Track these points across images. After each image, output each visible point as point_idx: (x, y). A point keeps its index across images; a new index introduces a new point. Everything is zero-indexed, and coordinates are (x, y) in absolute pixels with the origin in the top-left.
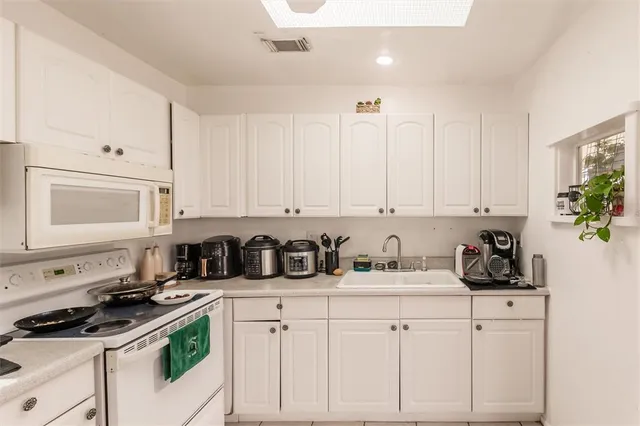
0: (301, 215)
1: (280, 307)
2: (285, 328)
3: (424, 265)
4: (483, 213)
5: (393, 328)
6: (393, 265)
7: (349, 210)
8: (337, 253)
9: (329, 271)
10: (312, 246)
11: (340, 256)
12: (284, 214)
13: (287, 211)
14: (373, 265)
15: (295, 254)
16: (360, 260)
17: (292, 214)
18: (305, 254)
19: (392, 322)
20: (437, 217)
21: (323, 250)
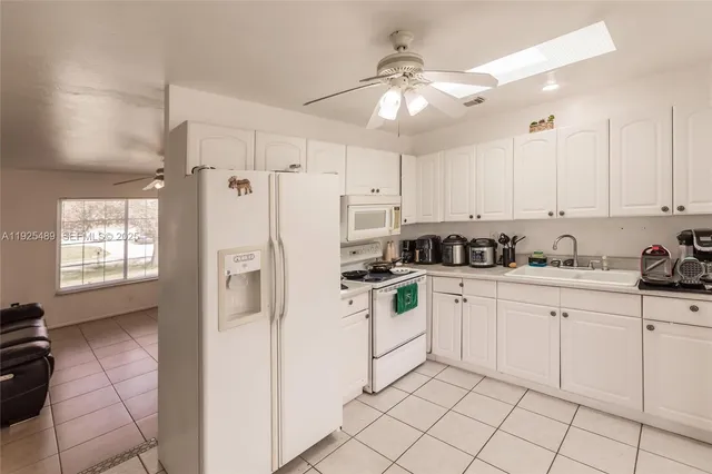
0: (481, 219)
1: (462, 285)
2: (465, 300)
3: (605, 264)
4: (676, 212)
5: (553, 314)
6: (569, 263)
7: (521, 215)
8: (513, 250)
9: (506, 265)
10: (492, 243)
11: (516, 252)
12: (469, 219)
13: (471, 217)
14: (549, 261)
15: (476, 249)
16: (534, 256)
17: (475, 218)
18: (485, 249)
19: (553, 309)
20: (614, 218)
21: (501, 246)
